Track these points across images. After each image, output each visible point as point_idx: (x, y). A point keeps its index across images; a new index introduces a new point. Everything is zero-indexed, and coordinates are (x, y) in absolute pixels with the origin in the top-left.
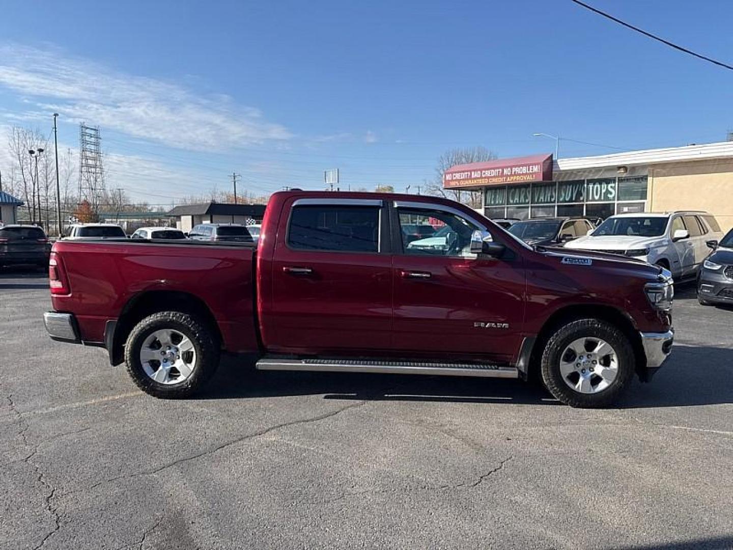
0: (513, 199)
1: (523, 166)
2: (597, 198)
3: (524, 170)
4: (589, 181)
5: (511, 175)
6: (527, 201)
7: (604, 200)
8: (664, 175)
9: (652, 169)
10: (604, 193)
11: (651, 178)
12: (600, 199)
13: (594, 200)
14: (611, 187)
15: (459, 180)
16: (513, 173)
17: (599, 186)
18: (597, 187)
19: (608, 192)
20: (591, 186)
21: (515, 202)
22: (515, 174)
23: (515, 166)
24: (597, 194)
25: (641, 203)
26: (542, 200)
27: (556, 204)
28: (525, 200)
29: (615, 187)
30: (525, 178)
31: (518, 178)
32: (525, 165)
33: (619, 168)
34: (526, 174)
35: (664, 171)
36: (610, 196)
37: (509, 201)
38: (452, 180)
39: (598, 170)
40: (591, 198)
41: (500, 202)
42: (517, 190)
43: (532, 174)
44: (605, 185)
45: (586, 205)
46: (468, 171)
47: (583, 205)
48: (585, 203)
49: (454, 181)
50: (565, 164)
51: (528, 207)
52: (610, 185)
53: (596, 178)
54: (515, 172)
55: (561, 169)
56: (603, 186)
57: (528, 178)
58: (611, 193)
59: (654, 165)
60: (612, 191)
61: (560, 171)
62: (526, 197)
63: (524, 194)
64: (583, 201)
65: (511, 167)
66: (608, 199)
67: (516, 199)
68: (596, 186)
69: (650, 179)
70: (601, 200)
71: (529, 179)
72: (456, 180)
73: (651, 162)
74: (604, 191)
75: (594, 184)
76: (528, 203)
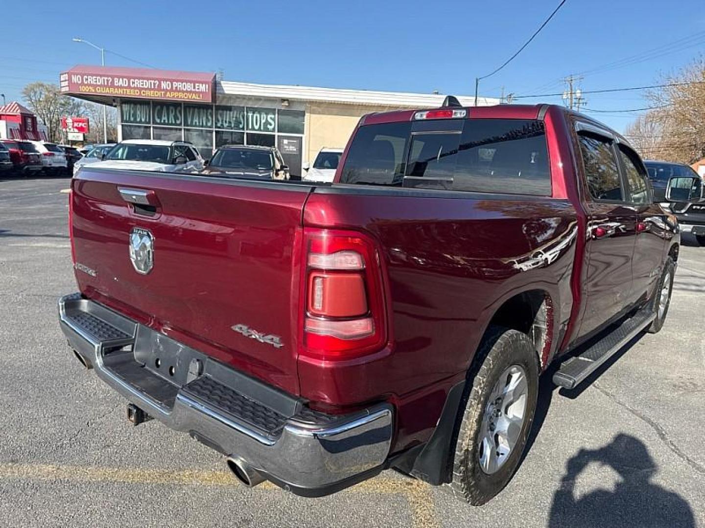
0: (160, 118)
1: (187, 82)
2: (256, 127)
3: (189, 87)
4: (249, 109)
5: (172, 90)
6: (178, 122)
7: (264, 131)
8: (319, 113)
9: (309, 106)
10: (264, 123)
11: (309, 114)
12: (259, 129)
13: (253, 129)
14: (271, 118)
15: (95, 86)
16: (174, 89)
17: (258, 115)
18: (257, 117)
19: (267, 123)
20: (250, 115)
21: (162, 121)
22: (177, 90)
23: (177, 81)
24: (256, 124)
25: (298, 137)
26: (196, 123)
27: (214, 129)
28: (175, 121)
29: (275, 117)
30: (190, 97)
31: (181, 95)
32: (191, 82)
33: (283, 100)
34: (191, 92)
35: (320, 110)
36: (270, 127)
37: (155, 121)
38: (82, 84)
39: (258, 99)
40: (250, 127)
41: (143, 120)
42: (165, 108)
43: (199, 93)
44: (265, 116)
45: (247, 134)
46: (108, 76)
47: (244, 133)
48: (246, 131)
49: (85, 85)
50: (230, 88)
51: (180, 130)
52: (269, 116)
53: (256, 106)
54: (176, 88)
55: (226, 92)
56: (262, 116)
57: (194, 96)
58: (271, 125)
59: (312, 102)
60: (272, 122)
61: (224, 94)
62: (176, 118)
63: (173, 114)
64: (243, 129)
65: (172, 81)
66: (268, 130)
67: (164, 118)
68: (255, 115)
69: (307, 115)
70: (261, 130)
71: (195, 98)
72: (89, 85)
73: (310, 100)
74: (263, 121)
75: (254, 113)
76: (180, 124)
